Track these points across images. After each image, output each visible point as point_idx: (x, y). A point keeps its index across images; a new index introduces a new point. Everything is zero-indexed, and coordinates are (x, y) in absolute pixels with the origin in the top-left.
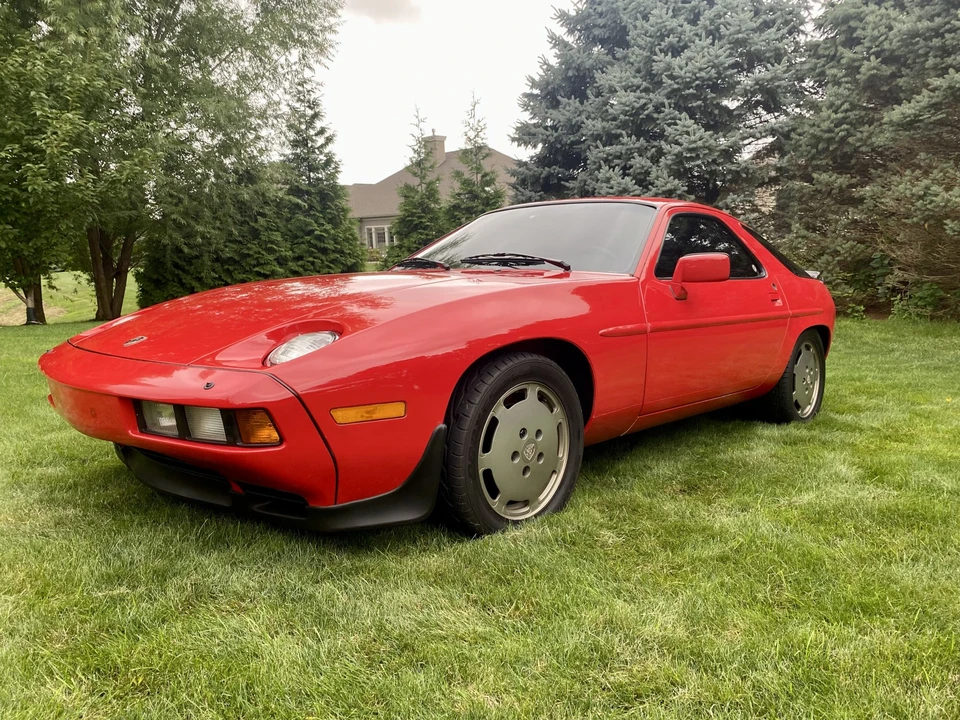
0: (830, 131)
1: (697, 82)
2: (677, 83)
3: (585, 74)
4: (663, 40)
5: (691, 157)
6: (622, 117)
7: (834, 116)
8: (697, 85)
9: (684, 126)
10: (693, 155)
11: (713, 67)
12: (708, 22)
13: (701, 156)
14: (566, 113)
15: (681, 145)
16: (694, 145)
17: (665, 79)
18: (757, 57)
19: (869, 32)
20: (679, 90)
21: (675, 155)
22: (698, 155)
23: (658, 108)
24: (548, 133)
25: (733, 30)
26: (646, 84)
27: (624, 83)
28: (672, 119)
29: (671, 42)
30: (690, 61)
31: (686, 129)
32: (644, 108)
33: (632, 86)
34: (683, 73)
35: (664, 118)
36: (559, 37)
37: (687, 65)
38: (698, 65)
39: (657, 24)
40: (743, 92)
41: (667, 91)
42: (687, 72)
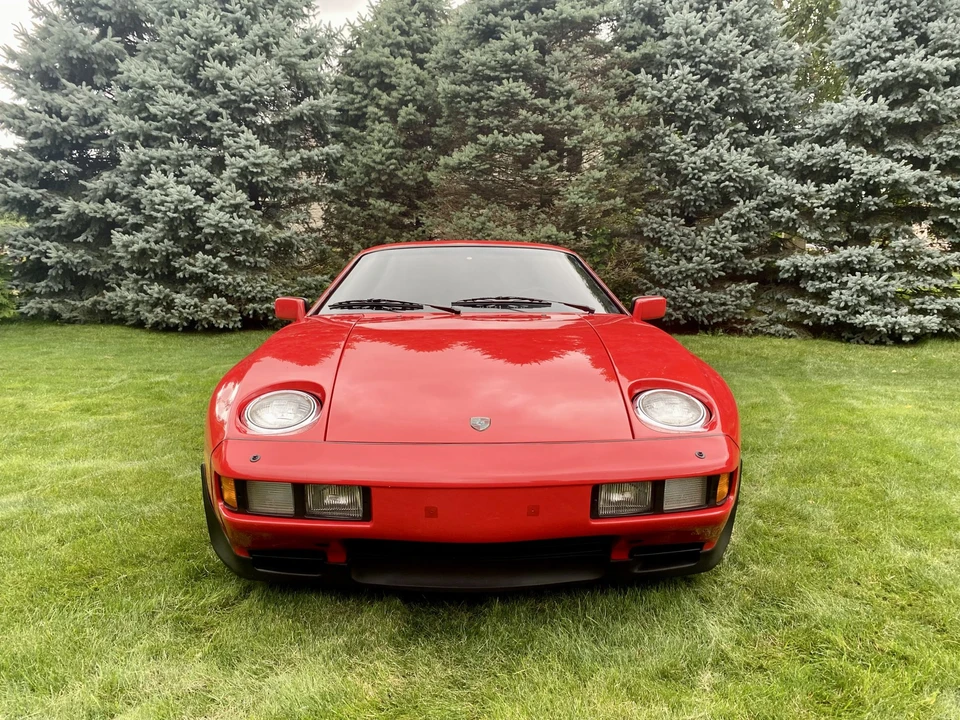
0: (381, 163)
1: (257, 98)
2: (234, 95)
4: (212, 45)
5: (257, 172)
6: (169, 119)
7: (384, 150)
8: (256, 100)
9: (247, 140)
10: (259, 170)
11: (271, 85)
12: (257, 38)
13: (267, 172)
14: (79, 101)
15: (245, 159)
16: (259, 161)
17: (220, 88)
18: (304, 84)
19: (403, 81)
20: (234, 101)
21: (239, 168)
22: (263, 171)
23: (214, 116)
24: (53, 121)
25: (286, 52)
26: (190, 88)
27: (165, 82)
28: (230, 130)
29: (220, 50)
30: (246, 74)
31: (249, 143)
32: (195, 113)
33: (174, 87)
34: (241, 86)
35: (220, 128)
36: (42, 6)
37: (243, 78)
38: (257, 80)
39: (203, 27)
40: (299, 115)
41: (221, 100)
42: (244, 85)
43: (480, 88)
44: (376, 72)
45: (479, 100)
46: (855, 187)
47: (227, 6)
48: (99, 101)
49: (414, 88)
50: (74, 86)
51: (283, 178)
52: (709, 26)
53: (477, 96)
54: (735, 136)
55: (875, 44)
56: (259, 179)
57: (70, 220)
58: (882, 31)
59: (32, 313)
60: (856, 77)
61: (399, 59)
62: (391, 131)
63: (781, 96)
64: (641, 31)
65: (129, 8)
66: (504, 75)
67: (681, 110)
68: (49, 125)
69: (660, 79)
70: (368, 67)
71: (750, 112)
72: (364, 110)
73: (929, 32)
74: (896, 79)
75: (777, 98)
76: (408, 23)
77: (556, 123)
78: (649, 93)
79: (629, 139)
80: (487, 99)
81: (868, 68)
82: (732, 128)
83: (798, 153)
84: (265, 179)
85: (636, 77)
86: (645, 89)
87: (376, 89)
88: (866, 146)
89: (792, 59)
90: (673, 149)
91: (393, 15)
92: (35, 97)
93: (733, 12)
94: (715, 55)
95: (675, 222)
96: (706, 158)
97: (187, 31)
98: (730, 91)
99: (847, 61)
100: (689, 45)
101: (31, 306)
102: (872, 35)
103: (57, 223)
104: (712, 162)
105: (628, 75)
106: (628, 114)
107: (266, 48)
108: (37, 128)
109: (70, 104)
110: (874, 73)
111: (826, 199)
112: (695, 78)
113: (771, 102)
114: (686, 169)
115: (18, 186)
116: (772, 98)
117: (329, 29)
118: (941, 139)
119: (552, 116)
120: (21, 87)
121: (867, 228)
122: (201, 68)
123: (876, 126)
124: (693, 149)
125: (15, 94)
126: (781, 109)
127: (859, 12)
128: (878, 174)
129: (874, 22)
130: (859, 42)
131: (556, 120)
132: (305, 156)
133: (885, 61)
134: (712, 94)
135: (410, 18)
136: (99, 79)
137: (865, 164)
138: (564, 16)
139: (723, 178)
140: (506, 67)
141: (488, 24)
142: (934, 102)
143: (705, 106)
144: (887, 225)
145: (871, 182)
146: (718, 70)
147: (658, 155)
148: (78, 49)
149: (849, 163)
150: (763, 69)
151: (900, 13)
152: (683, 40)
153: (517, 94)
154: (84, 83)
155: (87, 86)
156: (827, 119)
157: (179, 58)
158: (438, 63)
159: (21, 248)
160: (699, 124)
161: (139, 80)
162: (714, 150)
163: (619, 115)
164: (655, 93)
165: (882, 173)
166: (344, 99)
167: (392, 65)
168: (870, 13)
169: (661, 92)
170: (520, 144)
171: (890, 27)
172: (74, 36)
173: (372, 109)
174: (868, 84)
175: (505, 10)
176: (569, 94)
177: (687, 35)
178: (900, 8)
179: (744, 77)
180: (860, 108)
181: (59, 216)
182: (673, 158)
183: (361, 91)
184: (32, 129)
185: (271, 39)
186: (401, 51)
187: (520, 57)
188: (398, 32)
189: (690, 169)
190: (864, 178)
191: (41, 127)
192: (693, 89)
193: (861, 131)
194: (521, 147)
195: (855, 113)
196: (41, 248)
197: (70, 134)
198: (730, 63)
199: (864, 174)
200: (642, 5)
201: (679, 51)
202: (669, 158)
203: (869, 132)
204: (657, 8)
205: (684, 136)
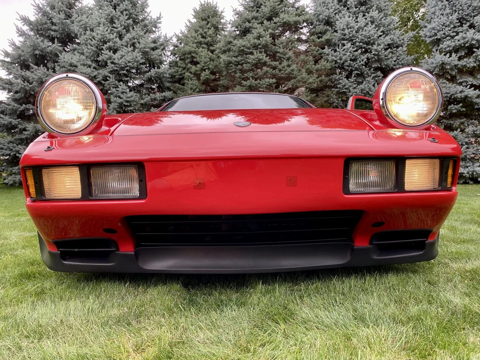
1: (128, 68)
2: (117, 67)
3: (46, 55)
4: (106, 43)
5: (128, 105)
8: (127, 69)
9: (123, 89)
10: (129, 104)
11: (135, 62)
12: (128, 40)
13: (133, 105)
14: (39, 74)
15: (122, 98)
16: (128, 99)
17: (109, 64)
18: (153, 62)
19: (203, 59)
20: (117, 70)
21: (118, 103)
22: (131, 105)
23: (106, 78)
24: (25, 84)
25: (143, 46)
26: (94, 65)
27: (82, 62)
28: (114, 85)
29: (110, 46)
30: (122, 56)
31: (123, 91)
32: (96, 77)
33: (86, 65)
34: (120, 62)
35: (109, 84)
36: (24, 31)
37: (121, 58)
38: (128, 59)
39: (102, 35)
40: (150, 77)
41: (110, 70)
42: (122, 62)
43: (242, 58)
44: (189, 56)
45: (242, 65)
47: (114, 25)
48: (49, 74)
49: (208, 63)
50: (36, 67)
51: (141, 109)
52: (359, 24)
53: (241, 63)
54: (377, 79)
55: (447, 29)
56: (129, 109)
57: (32, 134)
58: (450, 23)
59: (10, 183)
60: (439, 46)
61: (201, 49)
62: (197, 84)
63: (399, 58)
64: (324, 29)
65: (66, 30)
66: (254, 51)
67: (348, 66)
68: (23, 86)
69: (335, 51)
70: (185, 54)
71: (384, 66)
72: (184, 75)
73: (475, 22)
74: (460, 45)
75: (397, 59)
76: (205, 33)
77: (282, 73)
78: (330, 58)
79: (321, 81)
80: (246, 64)
81: (445, 41)
82: (375, 75)
84: (132, 108)
85: (323, 51)
86: (328, 57)
87: (189, 64)
88: (448, 80)
89: (403, 40)
90: (344, 86)
91: (198, 28)
92: (17, 73)
93: (371, 17)
94: (363, 38)
96: (362, 90)
97: (94, 37)
98: (372, 56)
99: (433, 38)
100: (350, 34)
101: (10, 180)
102: (445, 25)
103: (25, 136)
104: (365, 92)
105: (318, 50)
106: (320, 68)
107: (133, 45)
108: (17, 88)
109: (34, 76)
110: (449, 43)
112: (354, 49)
113: (395, 61)
115: (7, 118)
116: (395, 59)
117: (166, 37)
119: (280, 70)
120: (10, 69)
121: (452, 122)
122: (100, 55)
123: (452, 69)
124: (355, 86)
125: (7, 73)
126: (400, 65)
127: (437, 14)
128: (456, 93)
129: (445, 18)
130: (438, 28)
132: (153, 97)
133: (452, 37)
134: (364, 57)
135: (206, 30)
136: (50, 65)
137: (448, 88)
138: (284, 20)
140: (256, 47)
141: (246, 28)
143: (360, 64)
144: (463, 120)
145: (453, 97)
146: (365, 46)
147: (336, 90)
148: (40, 50)
150: (389, 45)
151: (458, 14)
152: (346, 31)
153: (262, 59)
154: (42, 65)
155: (43, 67)
157: (89, 51)
158: (221, 49)
159: (6, 150)
160: (357, 73)
161: (69, 62)
162: (366, 85)
163: (315, 69)
164: (333, 58)
165: (458, 92)
166: (173, 70)
167: (197, 52)
168: (443, 15)
169: (336, 57)
170: (264, 84)
171: (454, 20)
172: (38, 43)
173: (187, 74)
174: (445, 48)
175: (254, 20)
176: (288, 59)
177: (348, 29)
178: (459, 11)
179: (379, 48)
180: (443, 59)
181: (26, 133)
182: (345, 90)
183: (182, 66)
184: (15, 89)
185: (136, 40)
186: (202, 46)
187: (263, 41)
188: (200, 36)
190: (449, 95)
191: (19, 87)
192: (353, 56)
193: (444, 73)
194: (264, 86)
195: (441, 62)
196: (16, 149)
197: (33, 91)
198: (372, 42)
199: (448, 93)
200: (324, 17)
201: (344, 37)
202: (342, 91)
203: (448, 73)
204: (331, 18)
205: (349, 79)
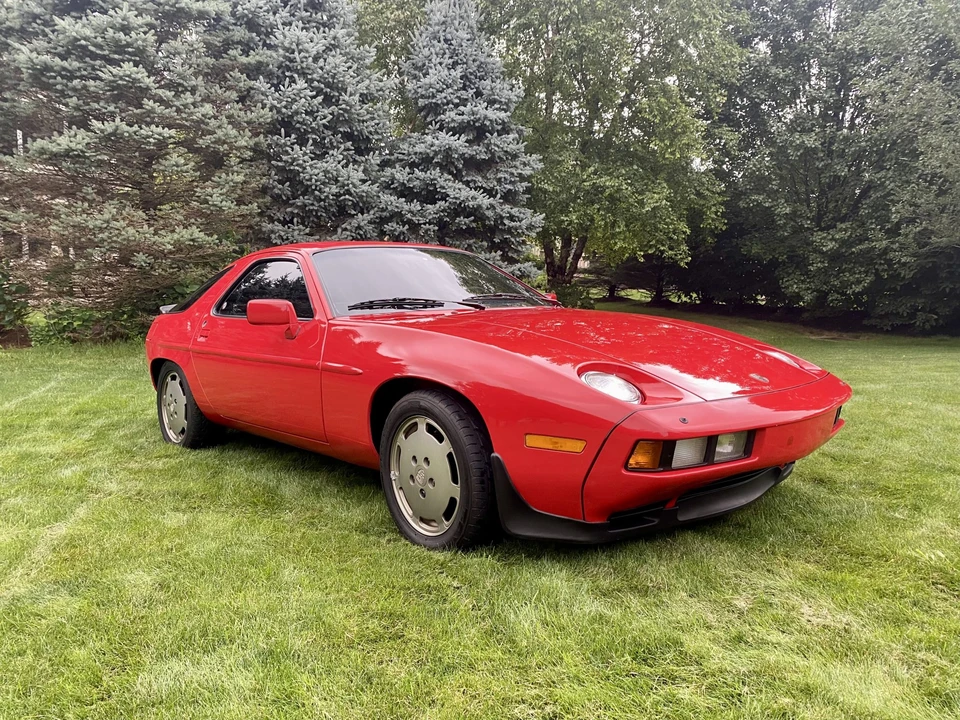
43: (82, 65)
46: (449, 208)
52: (316, 47)
53: (78, 74)
54: (345, 153)
55: (449, 90)
58: (453, 81)
60: (437, 115)
64: (247, 37)
67: (298, 122)
69: (279, 90)
71: (356, 134)
73: (481, 88)
74: (469, 122)
77: (183, 119)
78: (269, 101)
79: (258, 145)
80: (94, 79)
81: (446, 110)
82: (343, 146)
83: (401, 175)
85: (255, 83)
86: (265, 98)
88: (452, 174)
90: (294, 160)
94: (326, 76)
95: (300, 230)
96: (326, 172)
98: (341, 112)
99: (430, 101)
100: (302, 62)
102: (446, 83)
104: (331, 176)
105: (246, 80)
106: (255, 120)
110: (452, 114)
111: (431, 217)
112: (311, 94)
114: (310, 180)
118: (500, 175)
119: (178, 111)
123: (458, 159)
124: (314, 162)
128: (467, 199)
129: (446, 72)
130: (438, 86)
131: (184, 115)
133: (457, 106)
134: (326, 112)
137: (458, 191)
139: (342, 192)
140: (118, 47)
142: (495, 145)
143: (320, 122)
145: (462, 205)
146: (328, 90)
147: (280, 164)
149: (444, 188)
151: (462, 69)
152: (296, 55)
153: (139, 81)
156: (421, 148)
160: (315, 139)
162: (332, 164)
163: (246, 119)
164: (274, 102)
165: (469, 198)
168: (441, 64)
169: (279, 102)
170: (149, 137)
171: (457, 78)
174: (448, 123)
177: (299, 51)
179: (352, 100)
180: (450, 142)
182: (297, 168)
187: (137, 40)
189: (313, 181)
190: (458, 202)
192: (310, 105)
193: (449, 162)
194: (152, 140)
195: (446, 147)
198: (341, 86)
199: (456, 198)
200: (246, 11)
201: (291, 65)
202: (292, 168)
203: (453, 163)
204: (259, 17)
205: (304, 148)
